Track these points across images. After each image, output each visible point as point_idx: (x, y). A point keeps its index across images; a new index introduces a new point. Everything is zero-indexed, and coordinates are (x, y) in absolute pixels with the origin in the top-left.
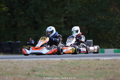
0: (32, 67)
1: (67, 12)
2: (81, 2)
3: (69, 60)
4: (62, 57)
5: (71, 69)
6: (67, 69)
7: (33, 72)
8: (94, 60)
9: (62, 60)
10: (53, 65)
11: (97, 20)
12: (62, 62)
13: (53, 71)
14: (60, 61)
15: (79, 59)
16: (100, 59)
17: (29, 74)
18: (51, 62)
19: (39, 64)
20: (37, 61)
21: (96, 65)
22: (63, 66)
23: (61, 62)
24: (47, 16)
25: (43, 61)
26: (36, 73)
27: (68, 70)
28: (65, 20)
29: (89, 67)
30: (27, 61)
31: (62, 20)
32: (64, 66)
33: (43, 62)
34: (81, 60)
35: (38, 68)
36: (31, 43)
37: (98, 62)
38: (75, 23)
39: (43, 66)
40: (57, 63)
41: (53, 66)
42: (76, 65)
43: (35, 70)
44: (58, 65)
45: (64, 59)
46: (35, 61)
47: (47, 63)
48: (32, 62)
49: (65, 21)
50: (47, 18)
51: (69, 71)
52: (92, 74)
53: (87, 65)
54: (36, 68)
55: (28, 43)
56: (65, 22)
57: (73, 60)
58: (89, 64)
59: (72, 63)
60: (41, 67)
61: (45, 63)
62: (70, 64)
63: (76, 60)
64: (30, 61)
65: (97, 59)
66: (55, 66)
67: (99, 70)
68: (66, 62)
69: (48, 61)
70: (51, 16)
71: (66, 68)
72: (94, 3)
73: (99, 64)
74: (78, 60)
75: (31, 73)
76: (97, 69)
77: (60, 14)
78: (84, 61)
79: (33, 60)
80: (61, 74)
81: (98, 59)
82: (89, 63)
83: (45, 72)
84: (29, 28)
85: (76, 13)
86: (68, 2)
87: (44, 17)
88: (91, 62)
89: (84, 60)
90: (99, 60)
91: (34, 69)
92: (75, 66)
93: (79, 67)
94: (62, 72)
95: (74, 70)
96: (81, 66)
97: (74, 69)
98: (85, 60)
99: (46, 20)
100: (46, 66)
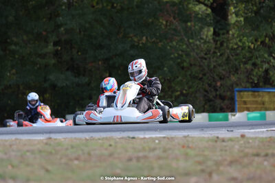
1: (62, 29)
2: (93, 7)
3: (65, 139)
4: (50, 132)
5: (71, 160)
6: (61, 158)
8: (122, 138)
9: (50, 138)
10: (28, 151)
11: (128, 48)
12: (50, 145)
13: (28, 165)
14: (45, 141)
15: (88, 138)
16: (136, 136)
18: (25, 145)
21: (126, 151)
22: (51, 153)
23: (46, 144)
24: (15, 39)
25: (6, 141)
27: (63, 161)
28: (56, 48)
29: (111, 155)
31: (51, 48)
32: (53, 151)
33: (7, 143)
34: (92, 139)
37: (133, 144)
38: (80, 53)
39: (6, 154)
40: (38, 146)
41: (28, 154)
42: (82, 150)
44: (40, 151)
45: (53, 136)
47: (14, 147)
49: (57, 50)
50: (16, 44)
51: (66, 164)
52: (118, 171)
53: (106, 149)
56: (56, 54)
57: (75, 138)
58: (110, 148)
59: (72, 147)
61: (11, 146)
62: (67, 149)
63: (81, 139)
65: (129, 137)
66: (32, 152)
67: (134, 160)
68: (59, 144)
69: (17, 141)
70: (25, 37)
71: (58, 157)
72: (122, 9)
73: (134, 148)
74: (86, 139)
76: (130, 159)
77: (44, 33)
78: (100, 141)
80: (47, 171)
81: (131, 136)
82: (110, 145)
83: (10, 167)
85: (80, 32)
86: (64, 7)
87: (9, 40)
88: (116, 143)
89: (99, 139)
90: (133, 138)
92: (80, 152)
93: (89, 154)
94: (49, 168)
95: (76, 162)
96: (92, 153)
97: (77, 159)
98: (103, 139)
99: (13, 47)
100: (13, 154)
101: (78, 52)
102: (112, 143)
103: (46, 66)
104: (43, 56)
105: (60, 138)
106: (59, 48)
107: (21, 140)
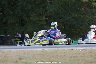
0: (19, 55)
1: (48, 12)
2: (59, 4)
3: (49, 50)
4: (43, 48)
5: (51, 57)
7: (20, 60)
8: (69, 50)
9: (44, 50)
10: (35, 54)
11: (71, 18)
12: (43, 52)
13: (36, 59)
14: (42, 51)
15: (56, 49)
16: (73, 49)
17: (17, 61)
18: (35, 52)
19: (25, 53)
20: (23, 51)
21: (70, 54)
22: (44, 55)
23: (42, 52)
24: (32, 15)
25: (28, 51)
26: (23, 61)
27: (48, 58)
29: (64, 56)
30: (15, 51)
31: (44, 18)
32: (45, 54)
34: (58, 50)
35: (24, 57)
36: (18, 36)
37: (72, 52)
39: (28, 55)
40: (39, 52)
41: (36, 55)
42: (55, 54)
43: (22, 58)
44: (40, 54)
45: (45, 49)
46: (22, 51)
47: (31, 53)
48: (19, 52)
52: (67, 61)
53: (63, 54)
54: (22, 56)
55: (16, 37)
56: (46, 20)
57: (52, 50)
59: (51, 53)
60: (26, 56)
61: (30, 52)
62: (49, 54)
63: (54, 50)
64: (18, 51)
65: (71, 49)
66: (37, 54)
67: (73, 58)
69: (32, 51)
70: (35, 15)
71: (46, 56)
75: (18, 61)
76: (71, 57)
77: (42, 13)
78: (61, 51)
79: (20, 51)
80: (42, 61)
81: (72, 49)
82: (64, 52)
83: (29, 60)
84: (17, 25)
85: (54, 13)
86: (48, 4)
87: (29, 16)
89: (61, 50)
90: (73, 50)
91: (20, 58)
93: (57, 55)
95: (52, 58)
97: (53, 57)
98: (62, 50)
99: (31, 18)
100: (30, 55)
101: (53, 20)
102: (65, 51)
103: (42, 24)
104: (41, 21)
105: (47, 49)
106: (47, 18)
107: (33, 50)
